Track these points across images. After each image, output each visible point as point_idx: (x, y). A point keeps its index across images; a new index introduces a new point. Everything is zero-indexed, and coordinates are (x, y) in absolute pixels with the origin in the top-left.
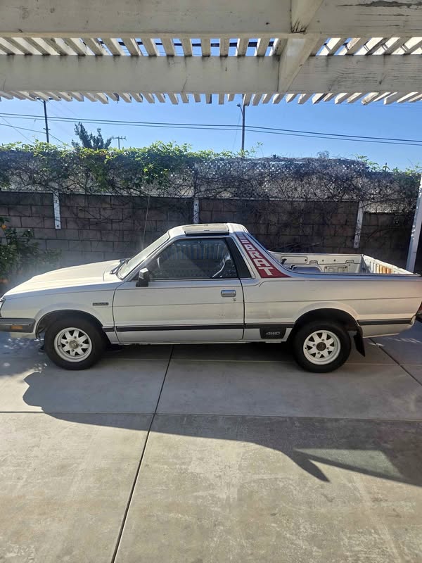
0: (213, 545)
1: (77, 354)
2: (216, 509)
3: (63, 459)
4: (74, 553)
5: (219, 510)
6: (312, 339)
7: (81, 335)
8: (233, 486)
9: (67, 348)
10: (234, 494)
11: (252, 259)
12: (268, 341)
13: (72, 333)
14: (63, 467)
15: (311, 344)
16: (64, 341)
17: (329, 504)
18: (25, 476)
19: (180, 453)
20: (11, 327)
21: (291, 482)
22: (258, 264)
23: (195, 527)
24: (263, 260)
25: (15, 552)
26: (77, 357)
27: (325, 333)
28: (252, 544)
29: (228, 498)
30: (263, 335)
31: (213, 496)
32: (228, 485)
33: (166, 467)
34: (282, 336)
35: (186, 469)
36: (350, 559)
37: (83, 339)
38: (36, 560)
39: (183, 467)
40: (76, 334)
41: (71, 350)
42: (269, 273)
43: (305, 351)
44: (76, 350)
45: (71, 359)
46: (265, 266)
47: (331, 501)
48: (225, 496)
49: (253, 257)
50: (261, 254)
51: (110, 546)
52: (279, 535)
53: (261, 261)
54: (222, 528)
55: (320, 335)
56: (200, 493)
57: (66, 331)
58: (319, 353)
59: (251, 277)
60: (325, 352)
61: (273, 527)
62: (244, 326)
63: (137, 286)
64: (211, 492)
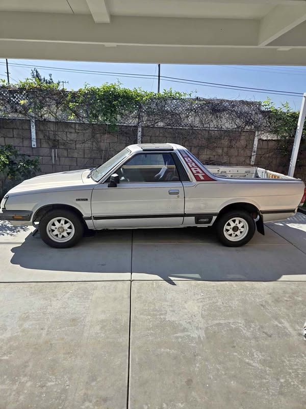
0: (197, 369)
1: (63, 237)
2: (192, 345)
3: (72, 314)
4: (98, 380)
5: (195, 345)
6: (229, 225)
7: (66, 222)
8: (200, 328)
9: (56, 232)
10: (202, 334)
11: (190, 168)
12: (199, 226)
13: (59, 221)
14: (73, 320)
15: (228, 228)
16: (53, 228)
17: (270, 338)
18: (46, 328)
19: (157, 308)
20: (13, 217)
21: (240, 325)
22: (194, 172)
23: (181, 357)
24: (197, 168)
25: (53, 382)
26: (63, 239)
27: (237, 219)
28: (224, 367)
29: (199, 337)
30: (197, 222)
31: (189, 336)
32: (197, 328)
33: (149, 317)
34: (209, 222)
35: (165, 319)
36: (293, 374)
37: (68, 225)
38: (71, 386)
39: (162, 317)
40: (62, 222)
41: (58, 233)
42: (202, 178)
43: (225, 233)
44: (62, 234)
45: (59, 240)
46: (199, 173)
47: (270, 336)
48: (196, 336)
49: (191, 166)
50: (196, 165)
51: (123, 373)
52: (241, 361)
53: (196, 170)
54: (200, 357)
55: (234, 221)
56: (179, 334)
57: (55, 220)
58: (234, 233)
59: (189, 180)
60: (238, 233)
61: (236, 355)
62: (184, 215)
63: (108, 187)
64: (186, 333)
